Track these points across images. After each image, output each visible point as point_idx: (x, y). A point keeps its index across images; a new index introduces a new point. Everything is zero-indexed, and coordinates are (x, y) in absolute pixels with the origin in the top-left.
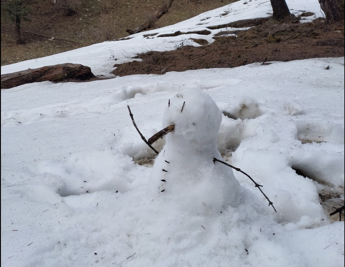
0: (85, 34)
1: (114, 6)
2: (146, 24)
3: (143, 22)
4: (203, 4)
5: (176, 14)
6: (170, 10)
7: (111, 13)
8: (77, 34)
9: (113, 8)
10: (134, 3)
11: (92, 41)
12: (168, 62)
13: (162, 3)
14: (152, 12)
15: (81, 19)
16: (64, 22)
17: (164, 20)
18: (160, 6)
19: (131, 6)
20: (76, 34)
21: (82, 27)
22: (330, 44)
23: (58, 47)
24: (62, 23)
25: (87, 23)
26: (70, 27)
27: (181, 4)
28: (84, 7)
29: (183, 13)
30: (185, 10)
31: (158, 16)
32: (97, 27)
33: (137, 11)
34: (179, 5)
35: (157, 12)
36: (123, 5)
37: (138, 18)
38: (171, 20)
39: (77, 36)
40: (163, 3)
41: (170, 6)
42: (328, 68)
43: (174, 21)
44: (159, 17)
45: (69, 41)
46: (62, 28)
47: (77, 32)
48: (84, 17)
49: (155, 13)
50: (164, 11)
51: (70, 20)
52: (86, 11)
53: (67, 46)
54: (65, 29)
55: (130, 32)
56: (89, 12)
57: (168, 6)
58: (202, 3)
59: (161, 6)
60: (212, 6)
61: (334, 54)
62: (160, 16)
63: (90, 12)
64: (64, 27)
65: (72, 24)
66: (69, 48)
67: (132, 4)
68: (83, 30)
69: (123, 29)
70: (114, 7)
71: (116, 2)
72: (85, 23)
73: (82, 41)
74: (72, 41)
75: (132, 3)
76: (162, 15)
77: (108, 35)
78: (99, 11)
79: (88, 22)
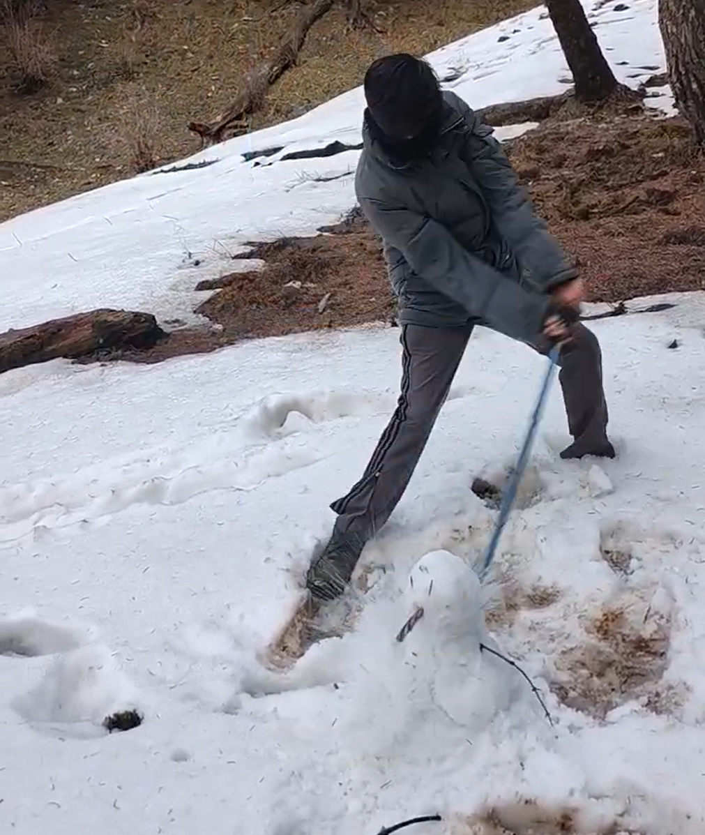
0: (74, 143)
1: (147, 56)
2: (240, 102)
3: (231, 98)
4: (389, 34)
5: (317, 67)
6: (302, 56)
7: (141, 78)
8: (55, 142)
9: (146, 63)
10: (201, 44)
11: (98, 160)
12: (330, 271)
13: (276, 38)
14: (253, 66)
15: (60, 101)
16: (14, 112)
17: (288, 87)
18: (273, 48)
19: (193, 53)
20: (51, 144)
21: (67, 121)
22: (695, 241)
23: (6, 186)
24: (11, 117)
25: (79, 110)
26: (33, 127)
27: (332, 39)
28: (65, 67)
29: (339, 63)
30: (342, 54)
31: (271, 77)
32: (108, 118)
33: (211, 65)
34: (326, 41)
35: (266, 66)
36: (172, 52)
37: (218, 86)
38: (308, 85)
39: (53, 148)
40: (280, 38)
41: (300, 47)
42: (674, 345)
43: (316, 89)
44: (273, 80)
45: (35, 165)
46: (10, 129)
47: (55, 139)
48: (67, 93)
49: (263, 71)
50: (286, 62)
51: (31, 107)
52: (73, 78)
53: (30, 181)
54: (19, 131)
55: (201, 129)
56: (79, 79)
57: (294, 47)
58: (386, 33)
59: (276, 47)
60: (413, 40)
61: (700, 275)
62: (277, 77)
63: (83, 78)
64: (17, 128)
65: (39, 117)
66: (35, 186)
67: (196, 49)
68: (69, 132)
69: (178, 119)
70: (148, 61)
71: (152, 46)
72: (74, 110)
73: (70, 164)
74: (44, 165)
75: (194, 44)
76: (282, 73)
77: (143, 146)
78: (107, 74)
79: (83, 108)
